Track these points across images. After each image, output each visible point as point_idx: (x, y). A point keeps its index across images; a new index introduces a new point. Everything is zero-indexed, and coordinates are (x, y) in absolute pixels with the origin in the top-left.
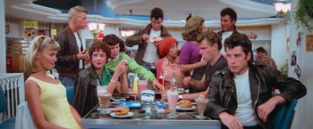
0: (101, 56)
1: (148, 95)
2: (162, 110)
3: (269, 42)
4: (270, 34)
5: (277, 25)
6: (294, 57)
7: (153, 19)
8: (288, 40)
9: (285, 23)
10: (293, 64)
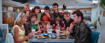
0: (35, 18)
1: (50, 31)
2: (55, 36)
3: (91, 13)
4: (91, 11)
5: (93, 8)
6: (99, 19)
7: (45, 10)
8: (97, 13)
9: (96, 7)
10: (99, 21)
